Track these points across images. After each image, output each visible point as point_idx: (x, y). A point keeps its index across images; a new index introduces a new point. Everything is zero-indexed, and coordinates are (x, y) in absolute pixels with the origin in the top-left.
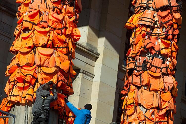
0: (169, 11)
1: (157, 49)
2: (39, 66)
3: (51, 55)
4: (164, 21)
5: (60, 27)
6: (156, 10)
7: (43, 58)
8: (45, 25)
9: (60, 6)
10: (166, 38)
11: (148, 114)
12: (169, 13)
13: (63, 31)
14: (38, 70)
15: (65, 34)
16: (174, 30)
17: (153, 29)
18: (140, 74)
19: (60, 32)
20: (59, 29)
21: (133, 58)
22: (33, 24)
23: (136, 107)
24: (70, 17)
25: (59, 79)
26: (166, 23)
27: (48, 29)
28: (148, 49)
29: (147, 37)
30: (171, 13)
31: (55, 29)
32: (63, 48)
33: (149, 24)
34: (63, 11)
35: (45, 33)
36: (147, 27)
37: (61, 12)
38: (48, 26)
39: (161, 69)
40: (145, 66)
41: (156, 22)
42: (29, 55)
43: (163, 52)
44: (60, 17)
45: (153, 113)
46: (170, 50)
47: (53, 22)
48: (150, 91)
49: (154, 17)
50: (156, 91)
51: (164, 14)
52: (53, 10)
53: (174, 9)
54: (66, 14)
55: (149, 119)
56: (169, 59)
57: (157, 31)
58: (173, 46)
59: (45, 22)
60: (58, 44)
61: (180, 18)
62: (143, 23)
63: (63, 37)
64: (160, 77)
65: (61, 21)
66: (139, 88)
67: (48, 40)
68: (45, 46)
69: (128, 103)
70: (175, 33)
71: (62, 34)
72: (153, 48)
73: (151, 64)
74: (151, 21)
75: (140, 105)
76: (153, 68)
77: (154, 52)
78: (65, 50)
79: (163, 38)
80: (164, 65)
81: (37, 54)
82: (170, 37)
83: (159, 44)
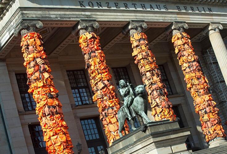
0: (106, 88)
1: (108, 106)
2: (55, 144)
3: (57, 137)
4: (106, 92)
5: (56, 125)
6: (101, 90)
7: (55, 140)
8: (50, 127)
9: (52, 118)
10: (110, 99)
11: (115, 134)
12: (106, 89)
13: (58, 126)
14: (55, 146)
15: (59, 127)
16: (112, 93)
17: (103, 98)
18: (106, 119)
19: (57, 127)
20: (56, 126)
21: (101, 113)
22: (46, 129)
23: (110, 133)
24: (59, 119)
25: (64, 145)
26: (107, 93)
27: (51, 129)
28: (104, 107)
29: (102, 103)
30: (107, 88)
31: (54, 127)
32: (61, 132)
33: (100, 97)
34: (55, 118)
35: (51, 131)
36: (101, 98)
37: (54, 119)
38: (51, 127)
39: (113, 113)
40: (106, 115)
41: (103, 95)
42: (49, 142)
43: (111, 106)
44: (54, 121)
45: (117, 132)
46: (113, 103)
47: (52, 125)
48: (112, 124)
49: (101, 93)
50: (115, 123)
51: (105, 90)
52: (51, 120)
53: (108, 85)
54: (56, 119)
55: (116, 136)
56: (115, 107)
57: (105, 98)
58: (114, 101)
59: (50, 126)
60: (58, 132)
61: (113, 87)
62: (98, 98)
63: (59, 128)
64: (113, 117)
65: (55, 123)
66: (108, 125)
67: (53, 133)
68: (53, 136)
69: (107, 133)
70: (113, 95)
71: (58, 127)
72: (106, 106)
73: (108, 113)
74: (100, 95)
75: (111, 132)
76: (109, 114)
77: (108, 107)
78: (62, 133)
79: (109, 100)
80: (113, 111)
81: (52, 140)
82: (111, 98)
83: (108, 103)
